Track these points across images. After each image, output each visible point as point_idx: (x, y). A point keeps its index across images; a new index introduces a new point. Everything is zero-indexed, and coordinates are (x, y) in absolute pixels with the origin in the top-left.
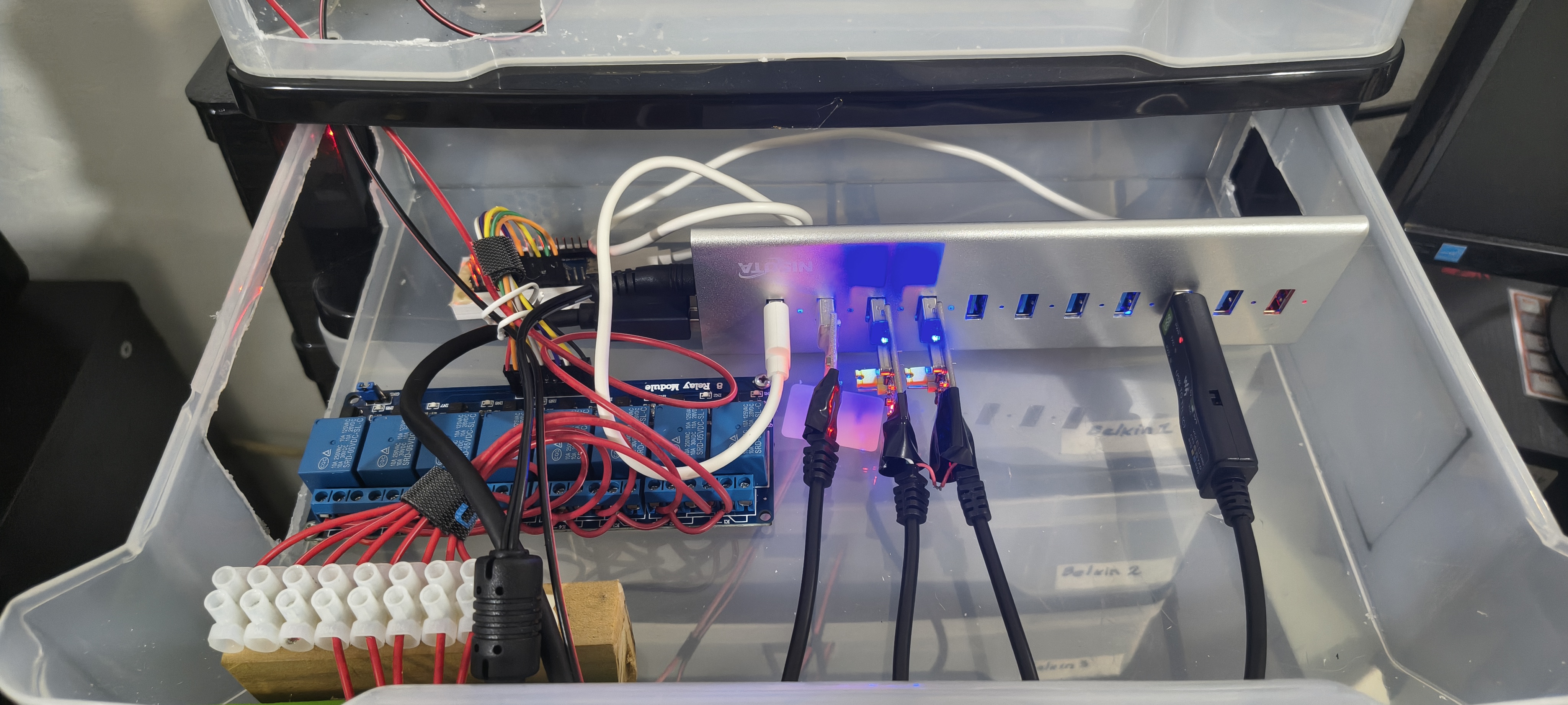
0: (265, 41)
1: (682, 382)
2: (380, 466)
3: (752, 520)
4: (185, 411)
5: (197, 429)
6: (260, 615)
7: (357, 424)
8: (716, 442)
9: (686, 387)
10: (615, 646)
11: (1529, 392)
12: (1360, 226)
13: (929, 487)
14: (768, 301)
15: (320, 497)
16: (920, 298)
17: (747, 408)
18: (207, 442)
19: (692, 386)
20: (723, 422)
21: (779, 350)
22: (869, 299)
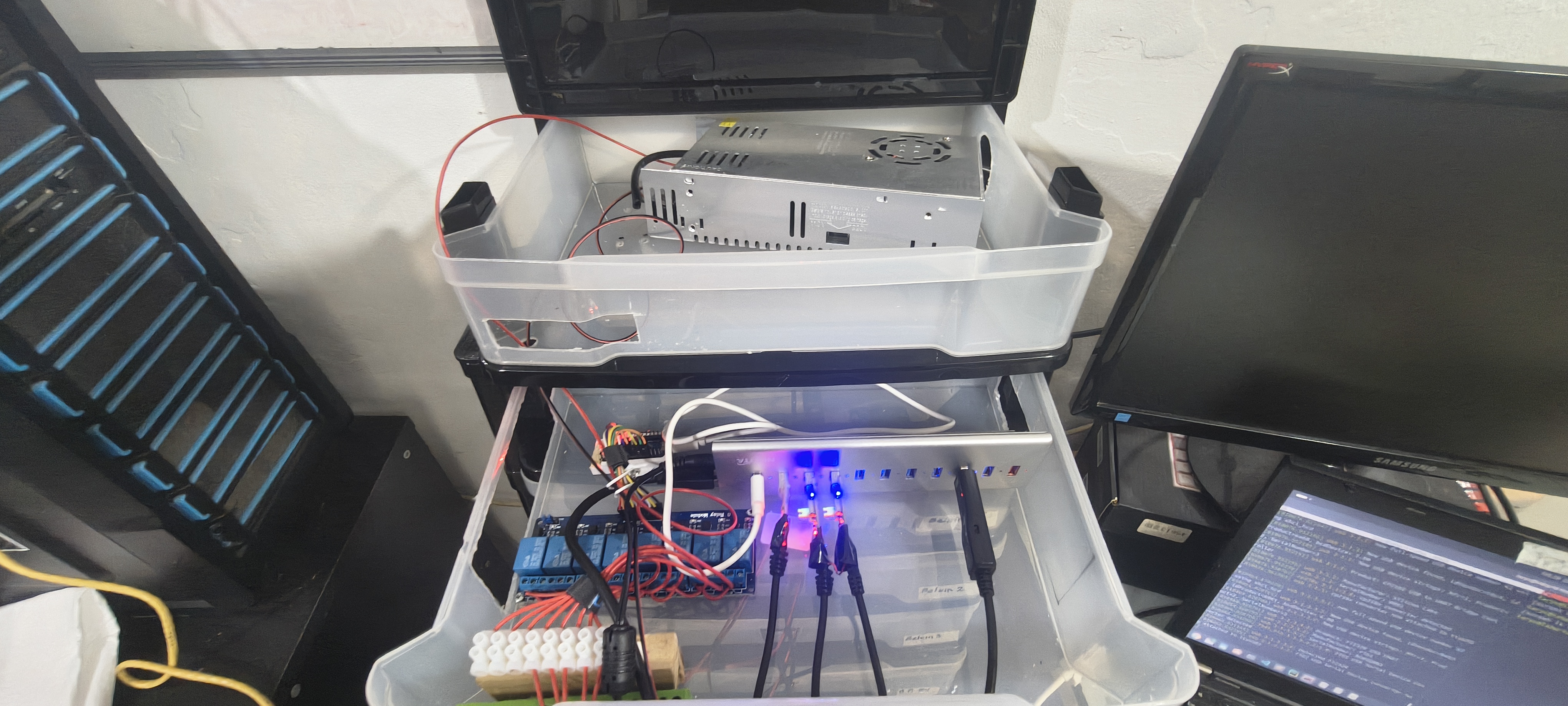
0: (500, 349)
1: (709, 513)
2: (555, 565)
3: (744, 592)
4: (461, 552)
5: (467, 563)
6: (497, 658)
7: (542, 541)
8: (725, 552)
9: (711, 515)
10: (673, 669)
11: (1176, 485)
12: (1047, 439)
13: (834, 575)
14: (753, 475)
15: (524, 581)
16: (831, 473)
17: (742, 532)
18: (472, 568)
19: (715, 514)
20: (730, 541)
21: (758, 502)
22: (805, 473)
